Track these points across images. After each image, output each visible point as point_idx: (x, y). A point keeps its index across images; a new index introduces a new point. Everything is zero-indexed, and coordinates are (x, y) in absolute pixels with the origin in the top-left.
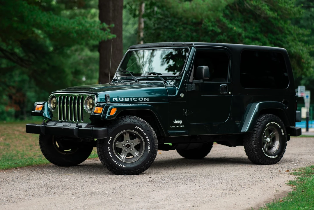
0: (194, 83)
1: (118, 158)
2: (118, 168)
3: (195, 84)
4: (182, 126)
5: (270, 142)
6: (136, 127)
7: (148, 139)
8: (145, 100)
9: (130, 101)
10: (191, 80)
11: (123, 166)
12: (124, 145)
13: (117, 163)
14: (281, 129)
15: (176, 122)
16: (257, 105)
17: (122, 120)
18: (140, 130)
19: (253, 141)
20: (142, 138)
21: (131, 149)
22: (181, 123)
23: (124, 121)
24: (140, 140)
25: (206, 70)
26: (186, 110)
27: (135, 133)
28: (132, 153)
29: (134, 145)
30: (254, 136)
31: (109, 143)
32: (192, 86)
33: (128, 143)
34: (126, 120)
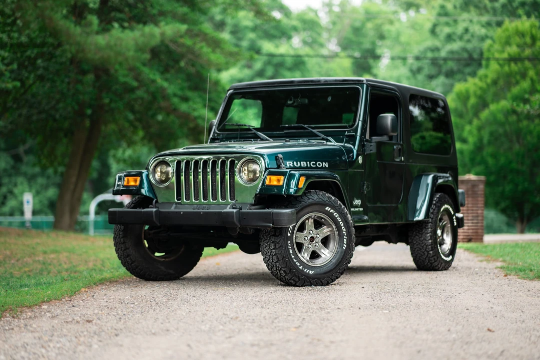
0: (373, 141)
1: (302, 259)
2: (303, 276)
3: (376, 142)
4: (360, 209)
5: (440, 237)
6: (327, 208)
7: (343, 227)
8: (324, 166)
9: (307, 168)
10: (367, 137)
11: (310, 271)
12: (306, 238)
14: (454, 215)
15: (355, 202)
16: (430, 178)
17: (306, 196)
18: (332, 214)
19: (429, 233)
20: (334, 227)
21: (317, 244)
22: (360, 204)
23: (309, 199)
24: (330, 229)
25: (392, 120)
26: (364, 184)
27: (323, 218)
28: (317, 251)
29: (321, 238)
30: (429, 227)
31: (289, 234)
32: (371, 146)
33: (312, 235)
34: (312, 198)
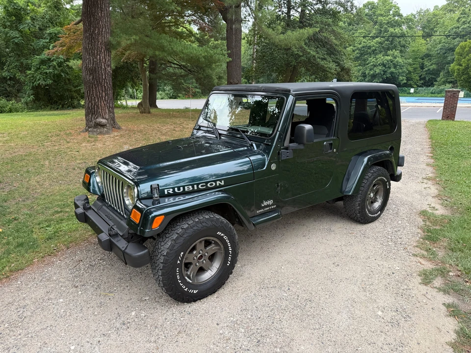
0: (290, 148)
3: (293, 150)
4: (272, 207)
5: (373, 198)
10: (286, 144)
14: (387, 182)
15: (265, 203)
16: (366, 159)
22: (272, 203)
25: (309, 131)
26: (278, 185)
32: (288, 153)
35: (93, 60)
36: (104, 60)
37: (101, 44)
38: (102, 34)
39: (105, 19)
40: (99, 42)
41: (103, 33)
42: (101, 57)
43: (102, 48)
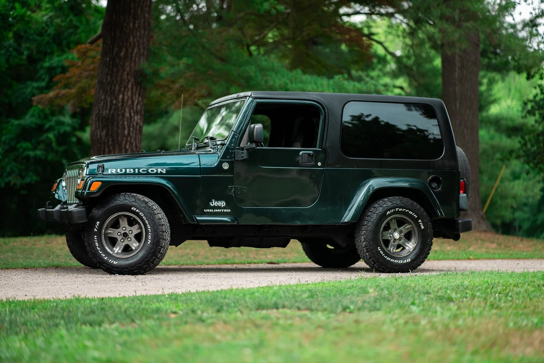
0: (245, 149)
1: (109, 251)
2: (108, 265)
3: (247, 150)
4: (225, 211)
5: (399, 240)
6: (133, 208)
7: (148, 225)
8: (159, 172)
9: (134, 174)
11: (115, 262)
12: (119, 234)
13: (106, 258)
14: (418, 219)
15: (214, 203)
17: (114, 198)
18: (138, 213)
20: (142, 224)
21: (129, 239)
22: (224, 205)
23: (116, 201)
24: (139, 227)
25: (258, 129)
26: (232, 187)
27: (133, 217)
28: (130, 245)
29: (133, 234)
30: (363, 229)
31: (95, 230)
32: (242, 153)
33: (126, 231)
34: (119, 199)
35: (111, 101)
36: (130, 102)
37: (128, 74)
38: (131, 57)
39: (140, 33)
40: (124, 71)
41: (134, 55)
42: (126, 97)
43: (129, 81)
